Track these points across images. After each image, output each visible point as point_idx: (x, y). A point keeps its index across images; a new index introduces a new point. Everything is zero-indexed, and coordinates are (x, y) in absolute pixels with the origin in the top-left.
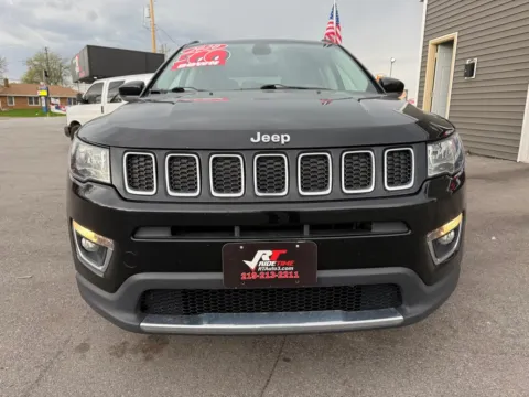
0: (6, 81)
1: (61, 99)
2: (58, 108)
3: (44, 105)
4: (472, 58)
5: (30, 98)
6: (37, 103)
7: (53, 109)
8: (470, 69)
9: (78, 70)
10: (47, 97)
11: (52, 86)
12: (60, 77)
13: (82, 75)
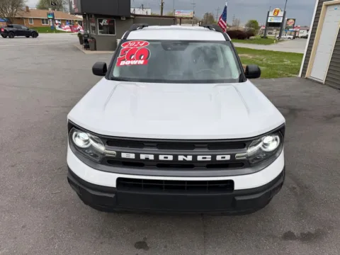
0: (27, 7)
1: (62, 20)
2: (60, 27)
3: (51, 25)
5: (43, 20)
6: (47, 23)
7: (57, 27)
9: (73, 6)
10: (53, 19)
11: (56, 12)
12: (61, 5)
13: (77, 11)
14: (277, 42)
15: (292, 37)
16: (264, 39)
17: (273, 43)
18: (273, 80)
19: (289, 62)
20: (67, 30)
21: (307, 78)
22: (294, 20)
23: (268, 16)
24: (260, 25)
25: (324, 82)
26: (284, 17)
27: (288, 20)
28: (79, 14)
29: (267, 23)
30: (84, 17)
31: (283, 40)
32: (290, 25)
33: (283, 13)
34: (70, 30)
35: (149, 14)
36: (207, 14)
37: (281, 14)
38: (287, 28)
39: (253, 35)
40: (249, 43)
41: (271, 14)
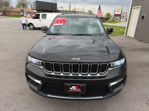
0: (12, 7)
1: (27, 12)
2: (26, 15)
3: (22, 14)
4: (144, 14)
5: (18, 12)
6: (20, 13)
7: (25, 15)
8: (143, 17)
9: (33, 7)
10: (23, 12)
11: (24, 9)
12: (26, 6)
13: (34, 8)
14: (118, 22)
15: (125, 20)
16: (113, 21)
17: (117, 22)
18: (114, 37)
19: (122, 30)
20: (29, 16)
21: (127, 36)
22: (126, 13)
23: (115, 11)
24: (111, 15)
25: (133, 37)
26: (122, 12)
27: (124, 13)
28: (35, 10)
29: (115, 14)
30: (37, 11)
31: (121, 22)
32: (124, 15)
33: (121, 10)
34: (30, 16)
35: (65, 10)
36: (89, 10)
37: (120, 11)
38: (123, 17)
39: (108, 19)
40: (107, 22)
41: (116, 11)
